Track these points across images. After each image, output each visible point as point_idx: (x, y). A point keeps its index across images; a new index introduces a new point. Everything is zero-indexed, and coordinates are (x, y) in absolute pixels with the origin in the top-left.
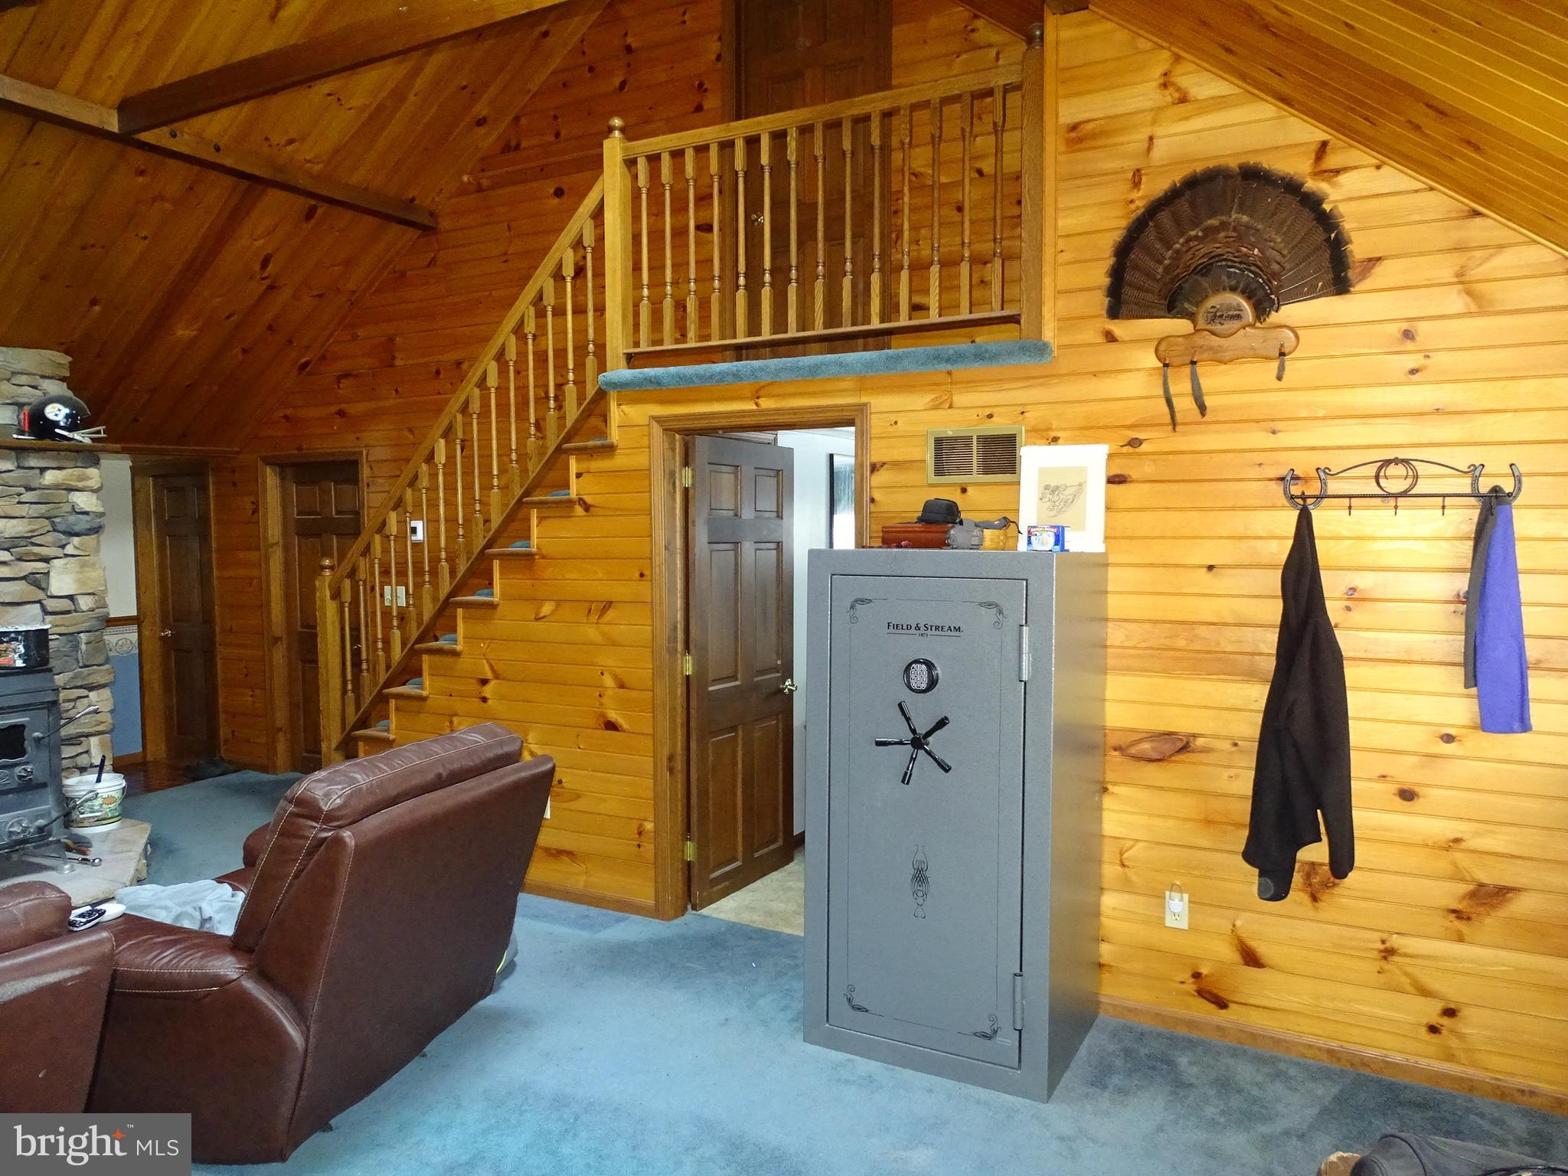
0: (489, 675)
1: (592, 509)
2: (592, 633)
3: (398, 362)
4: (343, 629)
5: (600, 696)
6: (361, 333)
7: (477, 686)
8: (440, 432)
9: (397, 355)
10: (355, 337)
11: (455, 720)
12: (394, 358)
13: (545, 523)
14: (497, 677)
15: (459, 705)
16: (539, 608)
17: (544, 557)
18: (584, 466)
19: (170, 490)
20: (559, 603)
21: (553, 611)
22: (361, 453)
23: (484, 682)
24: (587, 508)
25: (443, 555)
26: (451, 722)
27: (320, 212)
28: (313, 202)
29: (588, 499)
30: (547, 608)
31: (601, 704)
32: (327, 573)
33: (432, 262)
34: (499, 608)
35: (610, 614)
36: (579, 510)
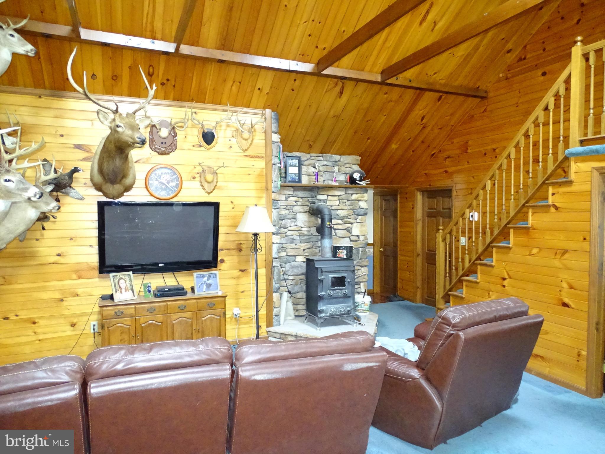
0: (506, 276)
1: (559, 209)
2: (557, 263)
3: (469, 151)
4: (446, 253)
5: (560, 291)
6: (455, 141)
7: (501, 281)
8: (489, 177)
9: (468, 148)
10: (453, 142)
11: (491, 293)
12: (467, 149)
13: (535, 214)
14: (510, 277)
15: (492, 287)
16: (531, 250)
17: (534, 229)
18: (556, 190)
19: (385, 200)
20: (541, 249)
21: (538, 253)
22: (453, 186)
23: (504, 279)
24: (557, 208)
25: (488, 226)
26: (489, 294)
27: (443, 97)
28: (441, 94)
29: (557, 205)
30: (535, 251)
31: (560, 295)
32: (441, 231)
33: (485, 110)
34: (513, 249)
35: (567, 256)
36: (553, 209)
